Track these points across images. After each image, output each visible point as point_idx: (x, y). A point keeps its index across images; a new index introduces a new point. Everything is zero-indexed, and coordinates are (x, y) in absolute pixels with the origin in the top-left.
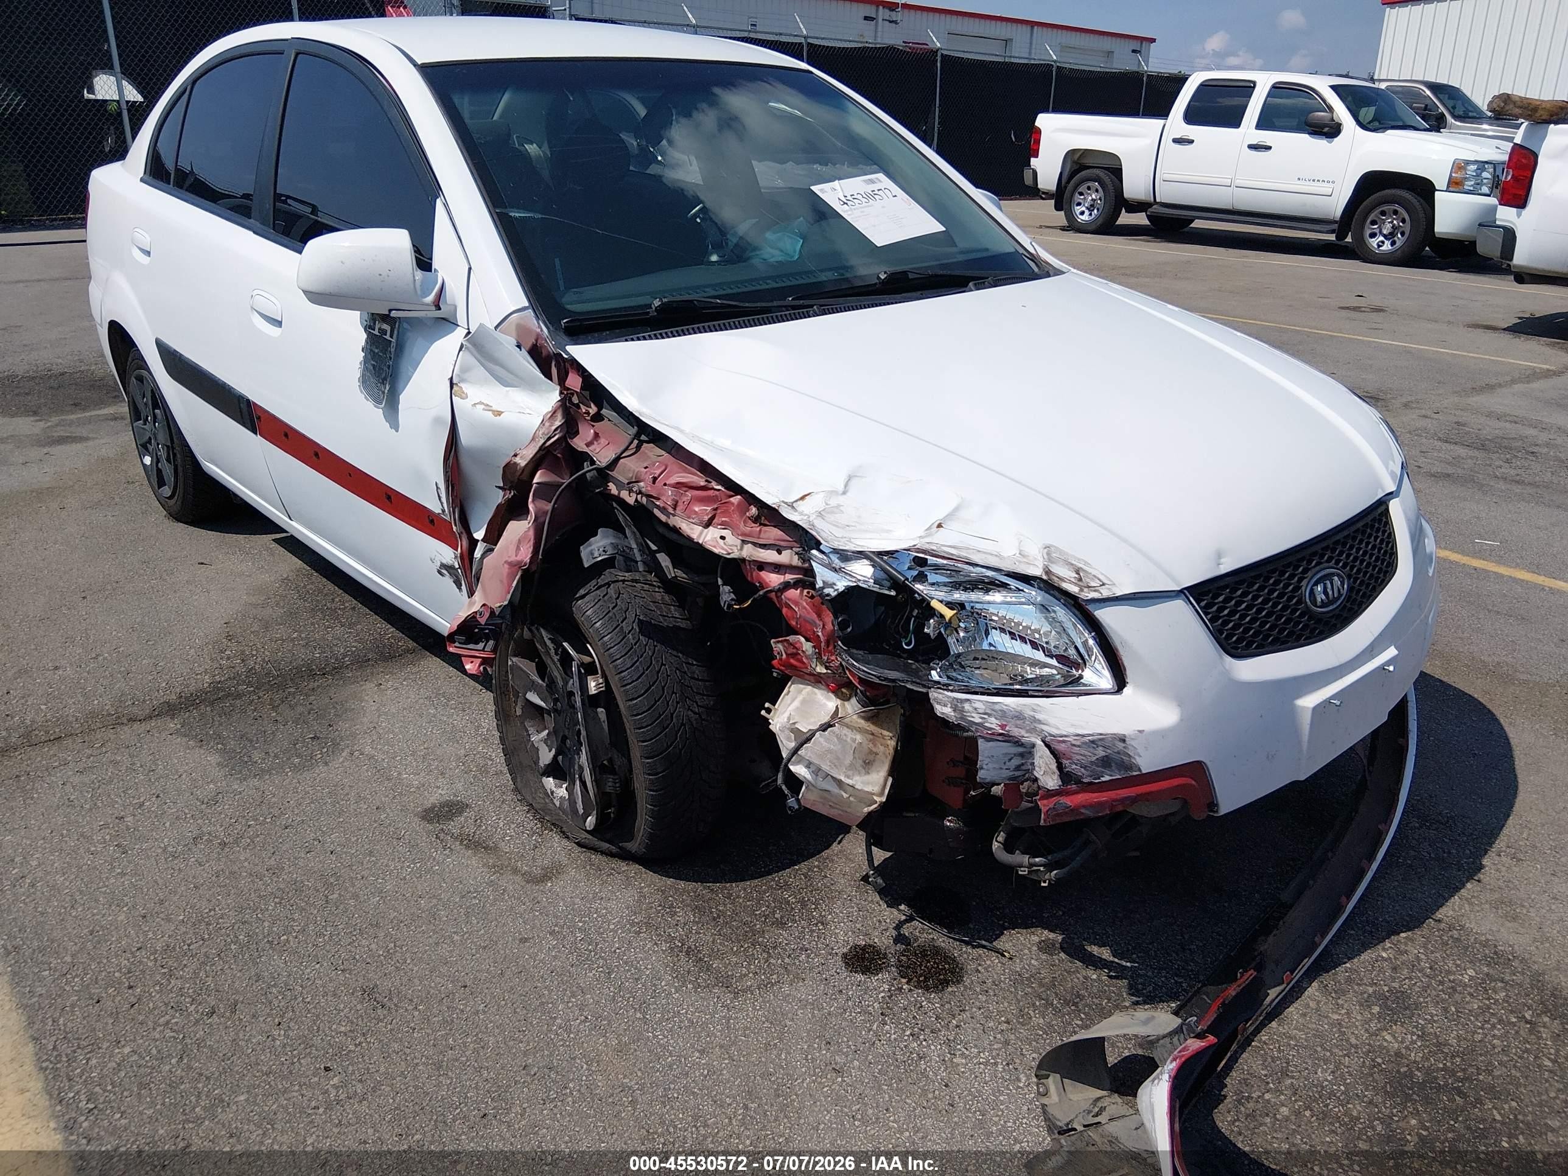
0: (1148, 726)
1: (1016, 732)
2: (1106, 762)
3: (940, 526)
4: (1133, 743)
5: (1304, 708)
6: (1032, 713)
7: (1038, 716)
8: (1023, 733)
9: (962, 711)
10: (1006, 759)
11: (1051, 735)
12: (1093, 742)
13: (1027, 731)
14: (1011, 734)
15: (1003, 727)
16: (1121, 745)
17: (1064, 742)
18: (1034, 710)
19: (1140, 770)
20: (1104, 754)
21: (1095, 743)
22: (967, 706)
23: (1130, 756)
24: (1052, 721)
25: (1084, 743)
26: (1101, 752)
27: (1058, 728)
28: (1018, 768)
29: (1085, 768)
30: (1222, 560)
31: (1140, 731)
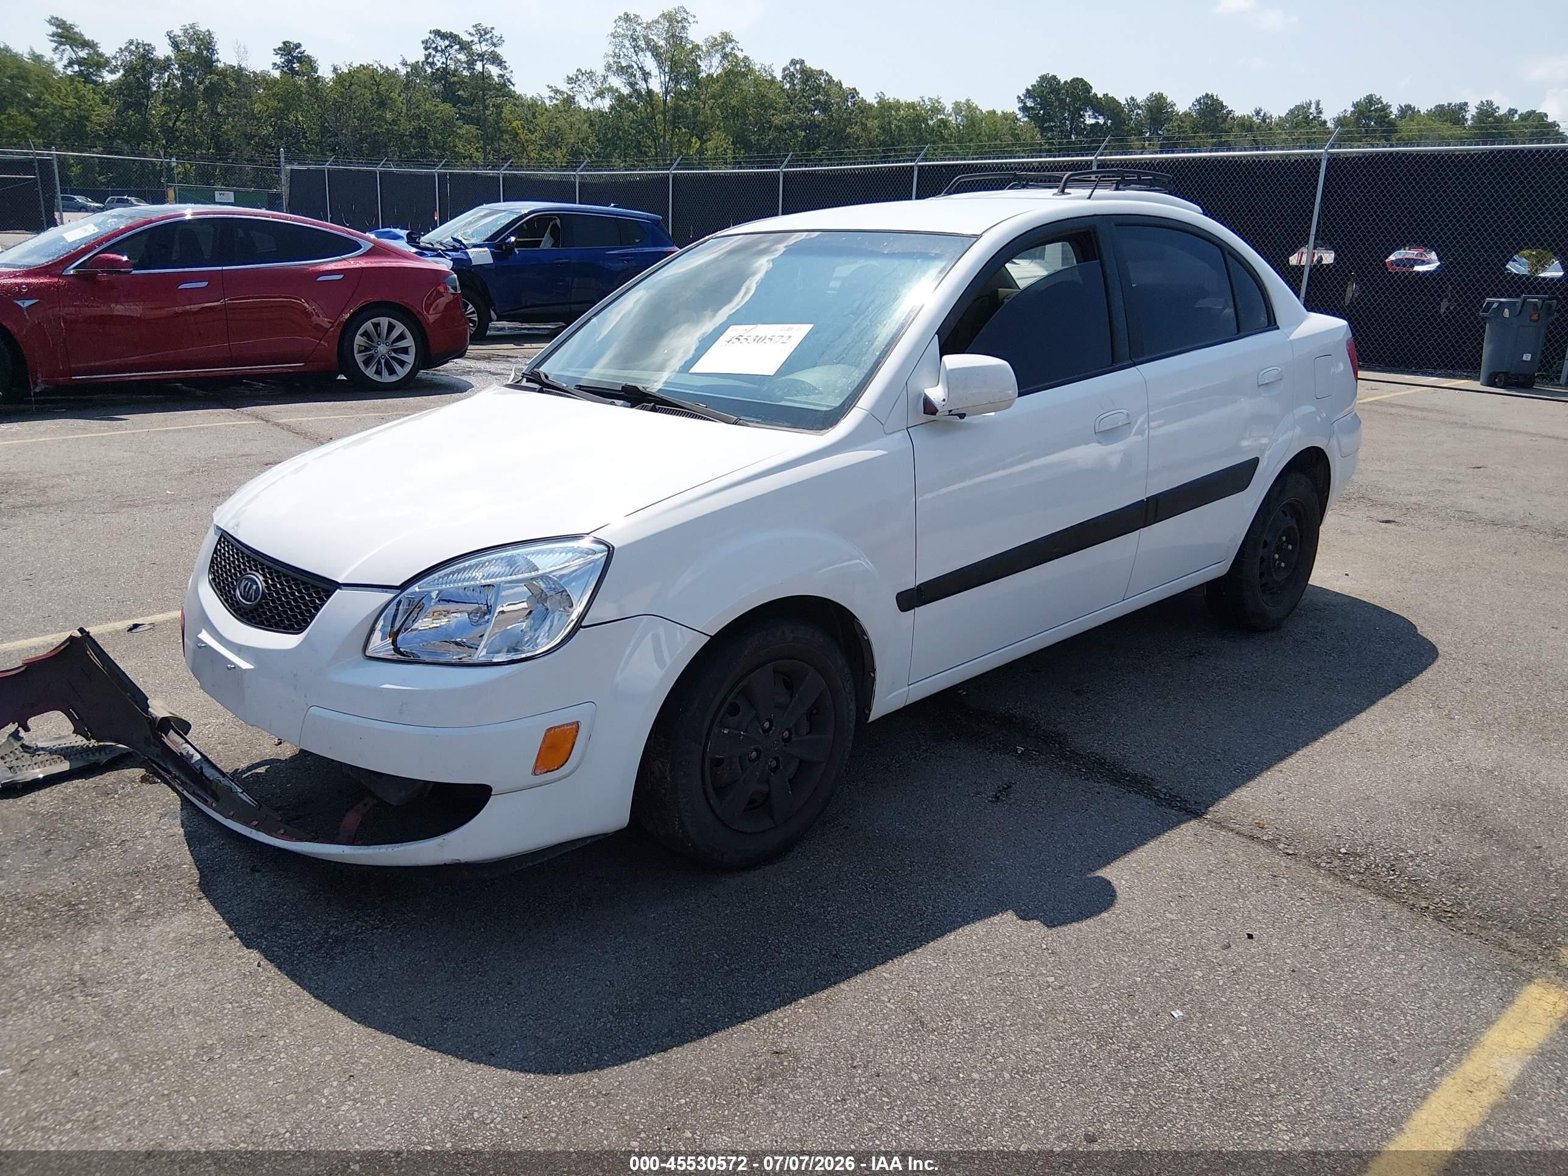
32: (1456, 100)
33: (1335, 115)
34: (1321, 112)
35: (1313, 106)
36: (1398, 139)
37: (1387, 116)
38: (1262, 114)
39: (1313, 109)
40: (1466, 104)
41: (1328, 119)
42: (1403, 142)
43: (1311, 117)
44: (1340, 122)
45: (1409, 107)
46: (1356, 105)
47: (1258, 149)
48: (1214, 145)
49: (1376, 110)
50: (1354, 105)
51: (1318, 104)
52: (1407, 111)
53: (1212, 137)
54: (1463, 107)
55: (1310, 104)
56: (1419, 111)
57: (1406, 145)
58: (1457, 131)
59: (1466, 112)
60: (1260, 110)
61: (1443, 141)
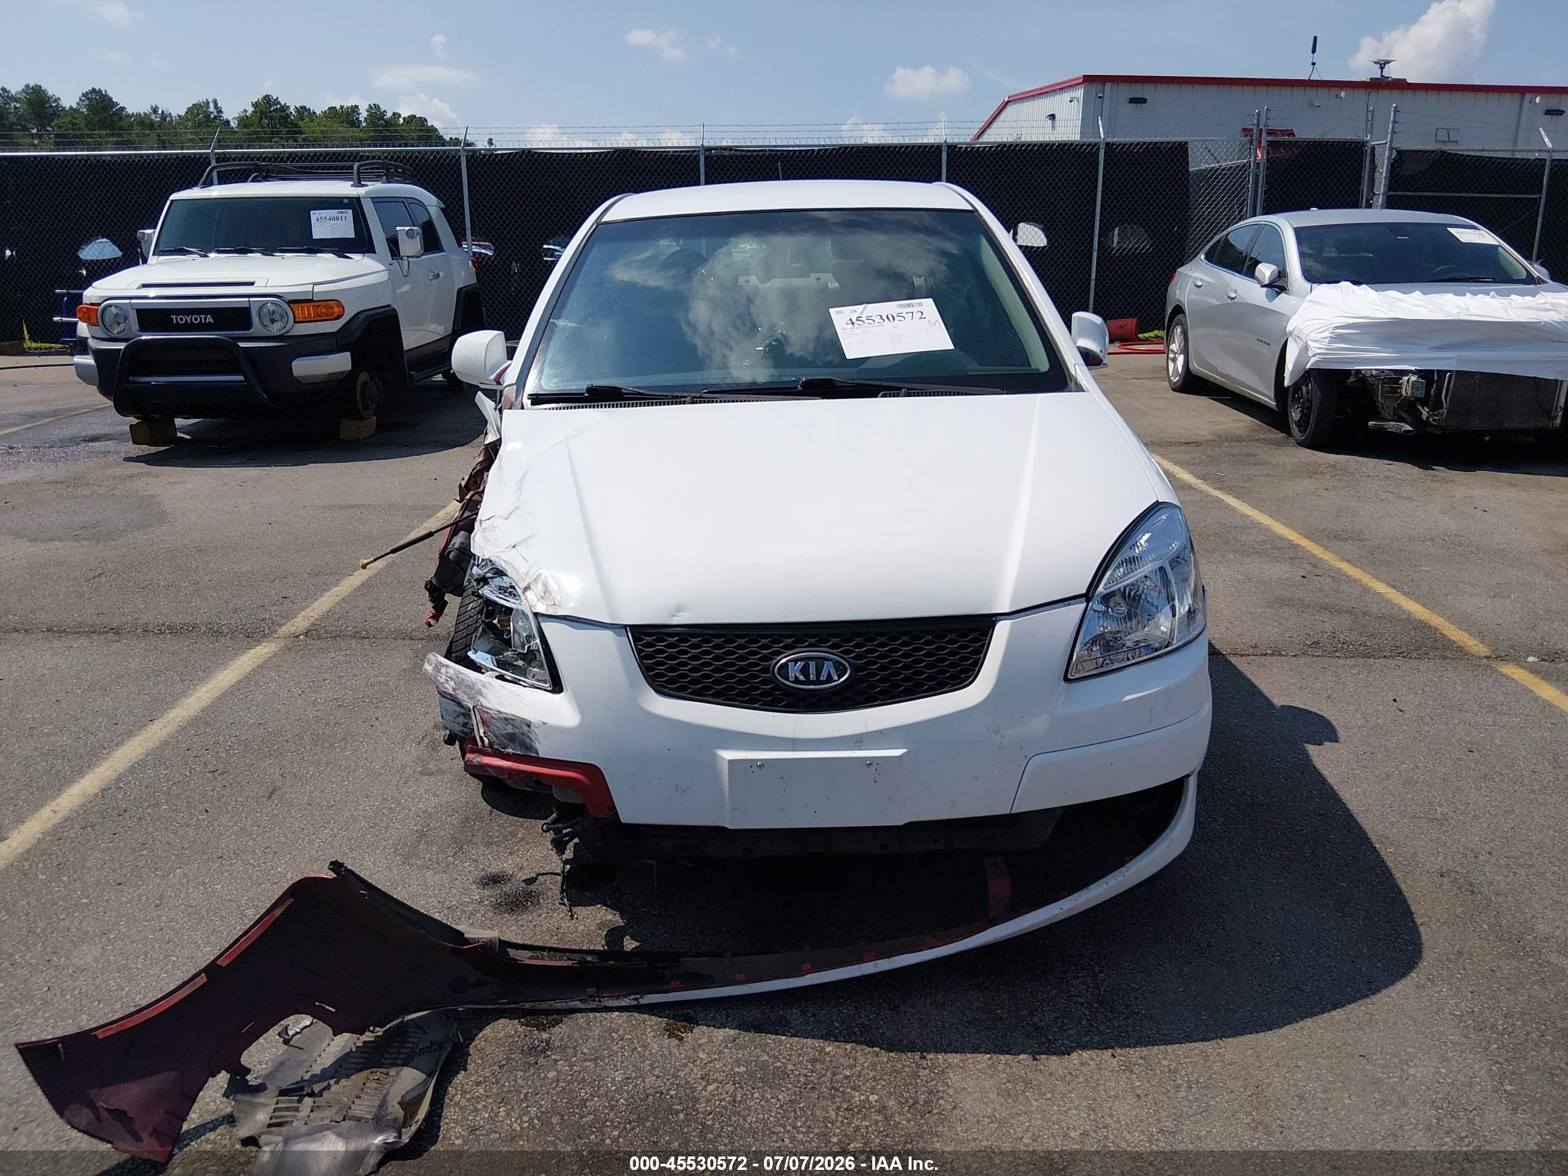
0: (552, 721)
1: (461, 696)
2: (512, 738)
3: (514, 547)
4: (536, 730)
5: (723, 758)
6: (480, 687)
7: (484, 690)
8: (465, 698)
9: (439, 671)
10: (455, 715)
11: (482, 706)
12: (506, 719)
13: (469, 698)
14: (458, 696)
15: (454, 690)
16: (526, 729)
17: (487, 712)
18: (484, 686)
19: (537, 753)
20: (512, 731)
21: (507, 720)
22: (443, 670)
23: (531, 739)
24: (490, 697)
25: (500, 718)
26: (510, 729)
27: (489, 702)
28: (465, 725)
29: (496, 737)
30: (680, 614)
31: (545, 723)
32: (348, 103)
33: (237, 115)
34: (220, 112)
35: (211, 105)
36: (304, 140)
37: (288, 116)
38: (160, 112)
39: (212, 108)
40: (357, 107)
41: (230, 118)
42: (308, 142)
43: (212, 116)
44: (243, 121)
45: (304, 108)
46: (255, 105)
47: (165, 148)
48: (117, 143)
49: (275, 110)
50: (253, 105)
51: (215, 103)
52: (303, 111)
53: (113, 135)
54: (355, 109)
55: (208, 103)
56: (315, 113)
57: (313, 146)
58: (355, 132)
59: (359, 114)
60: (157, 107)
61: (344, 142)
